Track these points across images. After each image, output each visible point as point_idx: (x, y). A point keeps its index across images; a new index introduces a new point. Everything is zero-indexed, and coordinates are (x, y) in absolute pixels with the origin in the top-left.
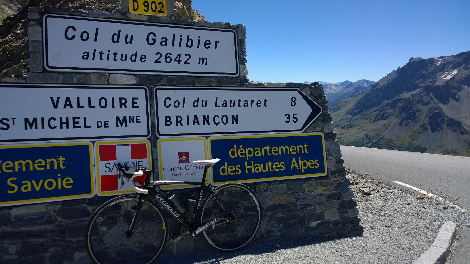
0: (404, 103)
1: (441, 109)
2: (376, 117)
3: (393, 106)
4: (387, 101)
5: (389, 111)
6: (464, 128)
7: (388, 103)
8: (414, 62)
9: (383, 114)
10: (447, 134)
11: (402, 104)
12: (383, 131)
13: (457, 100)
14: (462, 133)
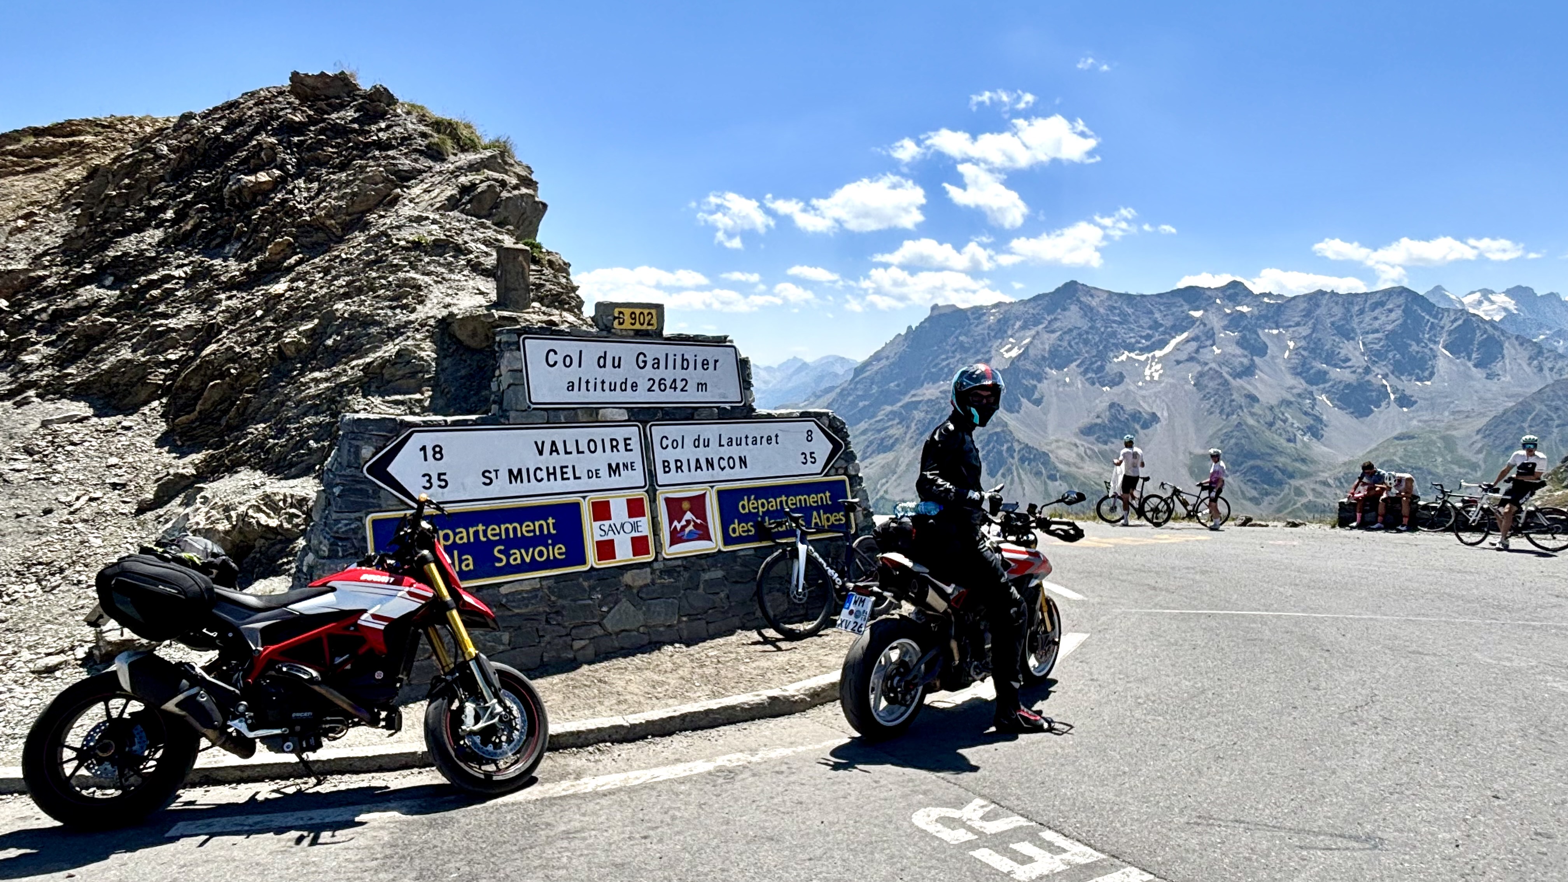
0: (927, 412)
1: (1006, 425)
2: (868, 447)
3: (903, 418)
4: (889, 408)
5: (896, 431)
6: (1055, 467)
7: (891, 412)
8: (940, 315)
9: (883, 439)
10: (1021, 482)
11: (922, 415)
12: (884, 480)
13: (1038, 402)
14: (1052, 478)
